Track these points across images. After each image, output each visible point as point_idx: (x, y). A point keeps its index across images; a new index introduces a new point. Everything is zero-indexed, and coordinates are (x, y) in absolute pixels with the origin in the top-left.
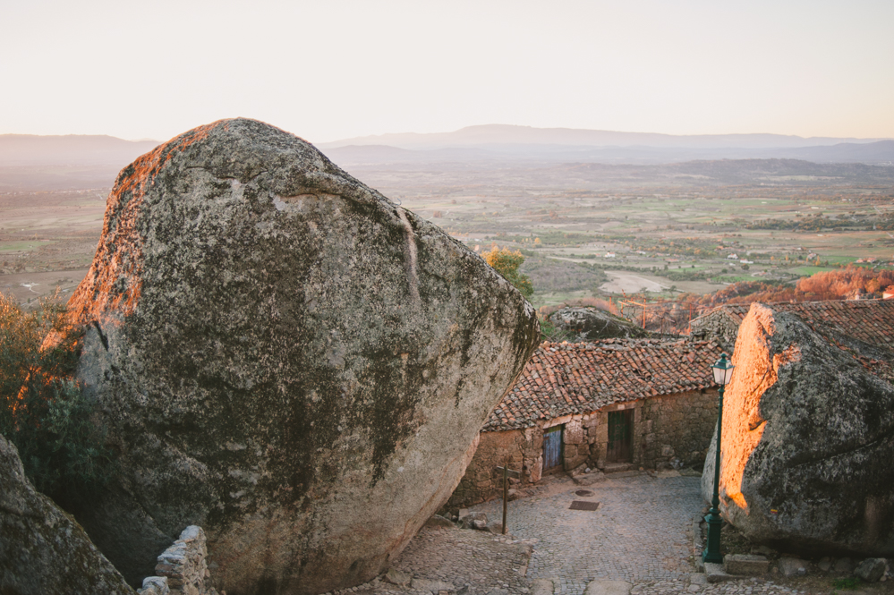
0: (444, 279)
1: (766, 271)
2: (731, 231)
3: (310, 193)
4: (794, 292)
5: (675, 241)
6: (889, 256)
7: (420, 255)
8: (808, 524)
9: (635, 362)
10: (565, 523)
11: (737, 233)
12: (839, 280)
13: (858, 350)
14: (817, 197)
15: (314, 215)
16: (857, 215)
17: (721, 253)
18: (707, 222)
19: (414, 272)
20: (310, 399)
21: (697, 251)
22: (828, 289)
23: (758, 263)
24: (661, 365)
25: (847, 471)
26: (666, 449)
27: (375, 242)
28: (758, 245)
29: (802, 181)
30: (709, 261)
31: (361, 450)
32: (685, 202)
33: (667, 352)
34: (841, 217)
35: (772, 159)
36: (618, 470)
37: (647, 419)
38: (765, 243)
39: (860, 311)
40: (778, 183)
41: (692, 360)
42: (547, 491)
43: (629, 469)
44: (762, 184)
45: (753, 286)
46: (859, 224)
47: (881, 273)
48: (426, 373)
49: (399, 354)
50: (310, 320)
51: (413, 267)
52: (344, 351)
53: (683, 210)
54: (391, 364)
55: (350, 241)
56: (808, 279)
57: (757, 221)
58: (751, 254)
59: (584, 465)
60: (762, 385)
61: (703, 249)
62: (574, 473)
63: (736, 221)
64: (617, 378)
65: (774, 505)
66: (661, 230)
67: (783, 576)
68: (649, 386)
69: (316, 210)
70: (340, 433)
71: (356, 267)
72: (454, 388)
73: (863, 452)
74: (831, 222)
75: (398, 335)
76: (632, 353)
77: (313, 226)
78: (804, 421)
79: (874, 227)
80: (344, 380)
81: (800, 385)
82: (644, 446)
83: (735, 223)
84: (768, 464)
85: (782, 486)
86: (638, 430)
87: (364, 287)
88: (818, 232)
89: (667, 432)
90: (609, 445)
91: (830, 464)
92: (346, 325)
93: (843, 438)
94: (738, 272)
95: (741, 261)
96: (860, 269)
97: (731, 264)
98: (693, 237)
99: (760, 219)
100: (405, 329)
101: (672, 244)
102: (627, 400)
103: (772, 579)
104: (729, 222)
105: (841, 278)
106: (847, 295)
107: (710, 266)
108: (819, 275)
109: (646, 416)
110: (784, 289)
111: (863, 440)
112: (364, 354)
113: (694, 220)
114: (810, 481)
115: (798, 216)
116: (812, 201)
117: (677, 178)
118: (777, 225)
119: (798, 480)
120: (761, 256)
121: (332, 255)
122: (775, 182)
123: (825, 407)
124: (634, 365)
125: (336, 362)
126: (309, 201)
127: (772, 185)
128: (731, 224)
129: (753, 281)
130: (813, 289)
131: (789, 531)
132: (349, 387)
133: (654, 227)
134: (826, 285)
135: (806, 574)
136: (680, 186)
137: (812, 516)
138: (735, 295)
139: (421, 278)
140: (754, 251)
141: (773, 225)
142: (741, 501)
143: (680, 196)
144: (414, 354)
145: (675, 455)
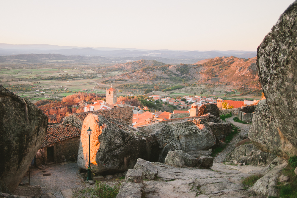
0: (34, 115)
1: (50, 95)
2: (36, 81)
3: (3, 96)
4: (61, 103)
5: (15, 85)
6: (91, 88)
7: (28, 110)
8: (113, 166)
9: (51, 132)
10: (44, 180)
11: (39, 82)
12: (76, 97)
13: (117, 123)
14: (66, 68)
15: (4, 102)
16: (80, 74)
17: (33, 89)
18: (27, 78)
19: (27, 114)
20: (5, 149)
21: (24, 89)
22: (73, 101)
23: (47, 93)
24: (58, 132)
25: (120, 152)
26: (63, 156)
27: (18, 108)
28: (46, 86)
29: (60, 62)
30: (29, 93)
31: (16, 161)
32: (18, 70)
33: (59, 128)
34: (75, 74)
35: (49, 54)
36: (50, 164)
37: (58, 148)
38: (49, 85)
39: (108, 112)
40: (52, 63)
41: (66, 130)
42: (33, 173)
43: (53, 163)
44: (46, 63)
45: (46, 101)
46: (81, 77)
47: (90, 94)
48: (30, 139)
49: (25, 135)
50: (5, 129)
51: (27, 113)
52: (13, 136)
53: (17, 73)
54: (23, 138)
55: (13, 108)
56: (66, 98)
57: (46, 77)
58: (44, 89)
59: (41, 164)
60: (98, 134)
61: (26, 88)
62: (39, 167)
63: (38, 77)
64: (47, 137)
65: (104, 163)
66: (9, 81)
67: (108, 180)
68: (57, 139)
69: (4, 100)
70: (11, 157)
71: (15, 114)
72: (35, 142)
73: (122, 147)
74: (71, 76)
75: (24, 130)
76: (49, 130)
77: (4, 105)
78: (109, 141)
79: (86, 78)
80: (13, 143)
81: (108, 133)
82: (57, 156)
83: (38, 78)
84: (102, 153)
85: (106, 158)
86: (55, 152)
87: (17, 119)
88: (67, 80)
89: (63, 151)
90: (48, 157)
91: (116, 151)
92: (13, 129)
93: (118, 144)
94: (40, 96)
95: (41, 92)
96: (83, 93)
97: (37, 93)
98: (22, 84)
99: (46, 76)
100: (26, 128)
101: (14, 87)
102: (52, 143)
103: (105, 181)
104: (35, 78)
105: (77, 97)
106: (79, 102)
107: (29, 94)
108: (69, 96)
109: (57, 147)
110: (57, 102)
111: (122, 144)
112: (17, 136)
113: (22, 77)
114: (112, 155)
115: (60, 75)
116: (64, 69)
117: (14, 61)
118: (53, 78)
119: (109, 156)
120: (48, 90)
121: (9, 112)
122: (51, 62)
123: (114, 138)
124: (51, 133)
125: (11, 139)
126: (2, 98)
127: (50, 63)
128: (36, 78)
129: (46, 99)
130: (68, 101)
131: (108, 168)
132: (14, 145)
133: (6, 80)
134: (72, 100)
135: (113, 178)
136: (16, 64)
137: (113, 164)
138: (40, 105)
139: (29, 115)
140: (45, 88)
141: (51, 78)
142: (96, 163)
143: (16, 68)
144: (28, 135)
145: (65, 158)
